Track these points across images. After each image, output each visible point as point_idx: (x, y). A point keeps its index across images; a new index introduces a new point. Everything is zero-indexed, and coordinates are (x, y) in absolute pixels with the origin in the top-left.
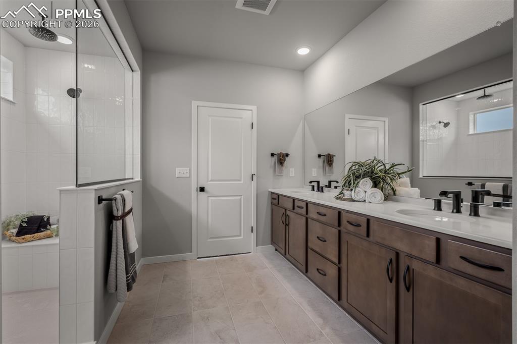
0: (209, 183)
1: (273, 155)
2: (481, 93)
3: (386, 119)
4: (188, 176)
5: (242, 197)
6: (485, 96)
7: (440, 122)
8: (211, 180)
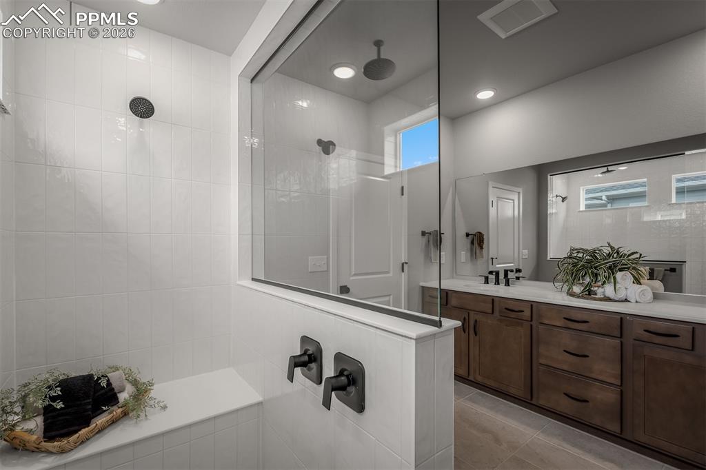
0: (352, 278)
1: (424, 233)
2: (605, 169)
3: (520, 190)
4: (325, 269)
5: (391, 297)
6: (608, 171)
7: (557, 196)
8: (355, 275)
